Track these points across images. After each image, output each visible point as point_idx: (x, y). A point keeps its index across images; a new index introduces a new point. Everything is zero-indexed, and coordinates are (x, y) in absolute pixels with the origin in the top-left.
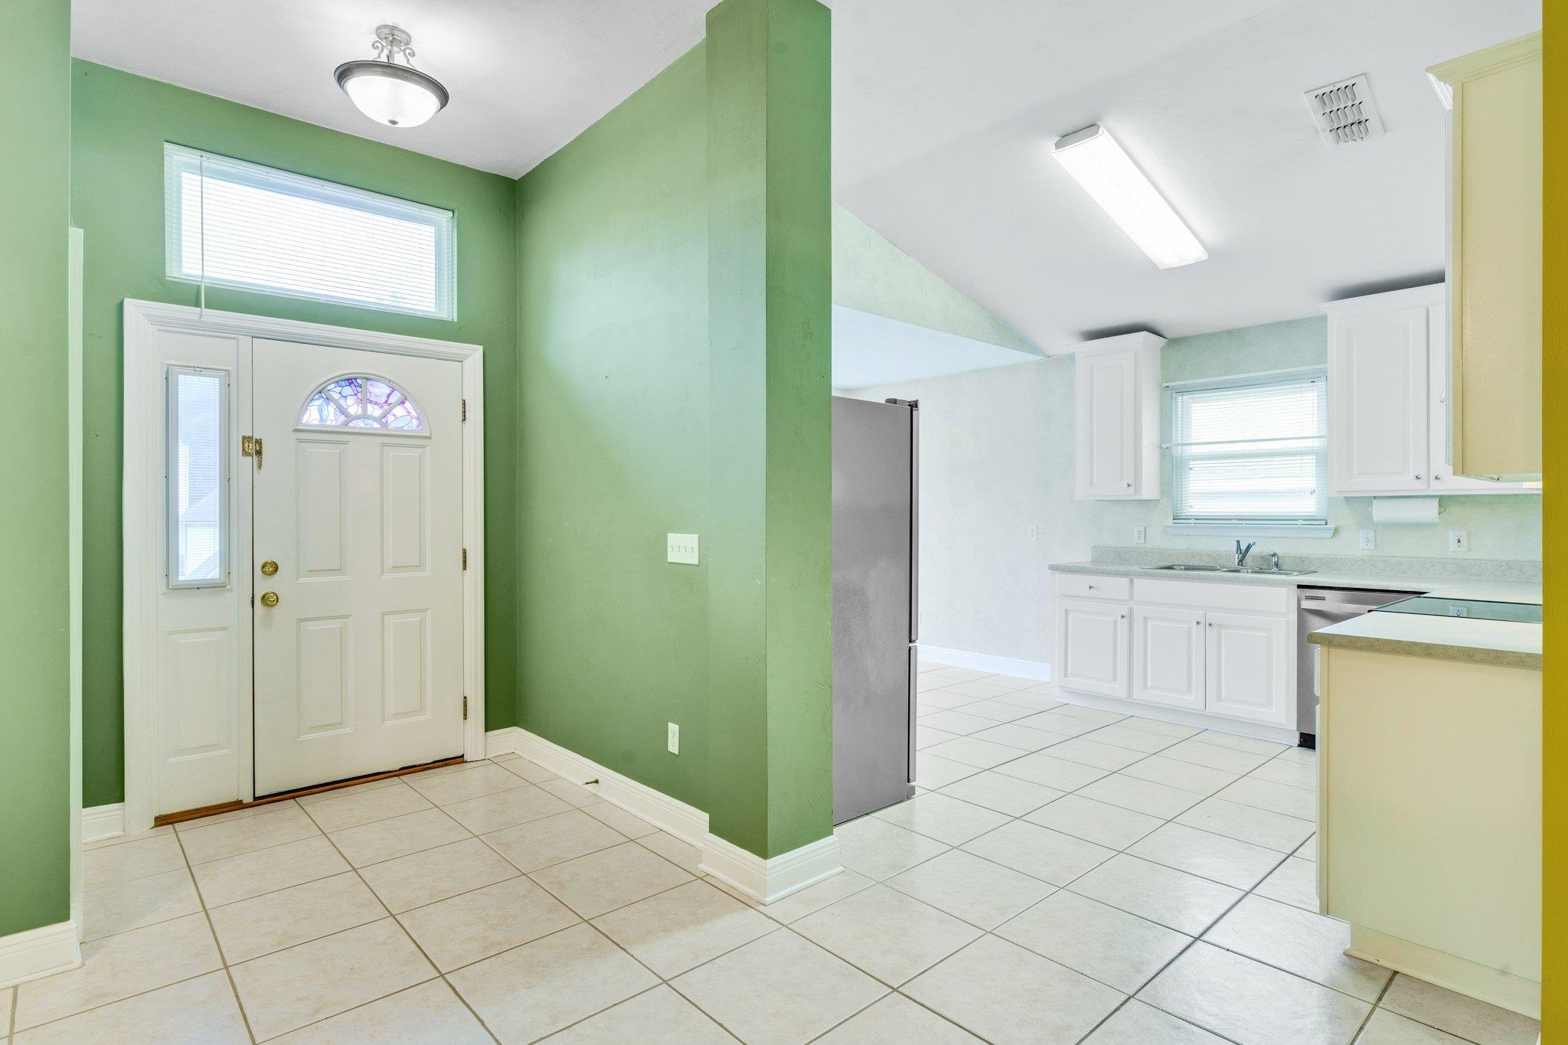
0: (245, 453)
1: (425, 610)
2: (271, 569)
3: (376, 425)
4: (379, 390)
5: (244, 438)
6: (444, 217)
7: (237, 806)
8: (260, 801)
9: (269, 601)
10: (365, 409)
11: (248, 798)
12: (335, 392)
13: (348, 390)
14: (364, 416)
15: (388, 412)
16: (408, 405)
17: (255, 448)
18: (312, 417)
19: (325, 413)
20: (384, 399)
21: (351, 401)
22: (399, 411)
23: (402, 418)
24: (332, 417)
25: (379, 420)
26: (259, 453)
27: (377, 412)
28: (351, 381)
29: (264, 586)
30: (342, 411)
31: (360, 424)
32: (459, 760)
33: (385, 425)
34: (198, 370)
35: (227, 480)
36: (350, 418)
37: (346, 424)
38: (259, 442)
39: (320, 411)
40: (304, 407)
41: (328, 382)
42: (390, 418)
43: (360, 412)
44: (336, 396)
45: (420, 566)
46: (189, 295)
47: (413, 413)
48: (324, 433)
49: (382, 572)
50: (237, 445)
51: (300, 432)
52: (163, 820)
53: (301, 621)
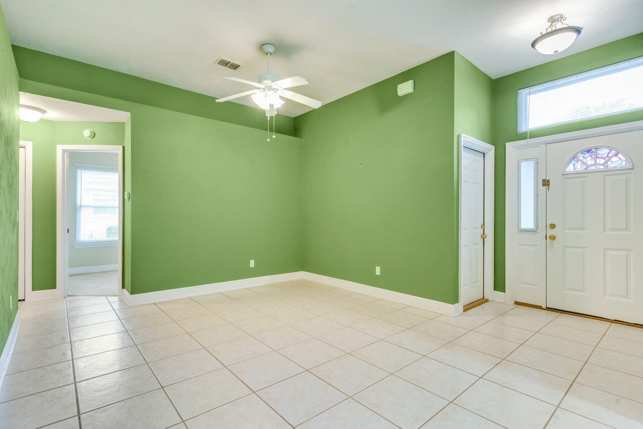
0: (543, 185)
1: (631, 250)
2: (553, 226)
3: (602, 167)
4: (604, 152)
5: (543, 180)
7: (540, 308)
8: (548, 309)
9: (553, 238)
10: (596, 161)
11: (544, 307)
12: (581, 157)
13: (587, 155)
14: (596, 164)
15: (609, 160)
16: (620, 156)
17: (546, 183)
18: (570, 168)
19: (576, 166)
20: (606, 155)
21: (588, 159)
22: (614, 159)
23: (618, 162)
24: (579, 167)
25: (603, 165)
26: (548, 185)
27: (602, 161)
28: (588, 151)
29: (550, 232)
30: (584, 164)
31: (593, 168)
33: (607, 167)
34: (528, 159)
35: (537, 195)
36: (588, 166)
37: (586, 169)
38: (548, 181)
39: (574, 166)
40: (567, 165)
41: (578, 153)
42: (609, 163)
43: (593, 162)
44: (581, 158)
45: (627, 230)
46: (525, 136)
47: (623, 158)
48: (576, 174)
49: (604, 230)
50: (541, 183)
51: (565, 175)
52: (517, 303)
53: (565, 247)
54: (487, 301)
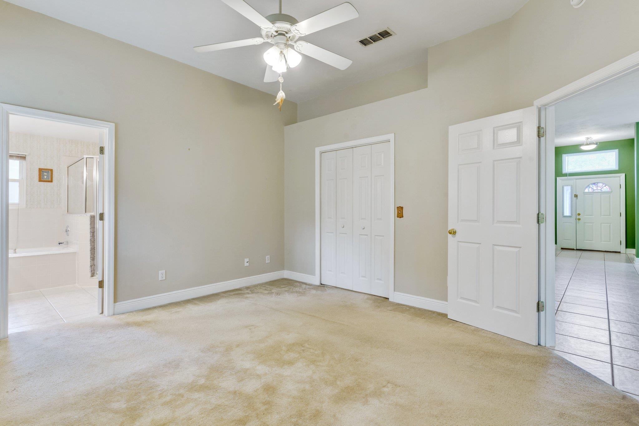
0: (575, 197)
1: (611, 223)
2: (579, 214)
3: (600, 191)
4: (600, 185)
5: (575, 195)
6: (617, 151)
7: (573, 250)
8: (577, 250)
9: (579, 219)
10: (597, 188)
11: (575, 249)
12: (591, 186)
13: (594, 185)
14: (597, 189)
16: (607, 186)
17: (576, 196)
18: (587, 190)
19: (589, 189)
20: (601, 186)
21: (594, 187)
22: (605, 188)
23: (606, 189)
24: (590, 190)
25: (600, 190)
26: (577, 197)
27: (600, 188)
28: (594, 184)
29: (578, 217)
30: (593, 189)
31: (596, 191)
32: (620, 252)
33: (602, 191)
34: (567, 185)
35: (572, 201)
37: (593, 191)
38: (577, 195)
39: (588, 189)
40: (585, 189)
41: (590, 184)
42: (603, 189)
43: (596, 189)
44: (591, 187)
45: (609, 215)
46: (566, 175)
47: (608, 188)
48: (589, 193)
49: (601, 216)
50: (573, 196)
51: (585, 193)
52: (562, 249)
53: (584, 223)
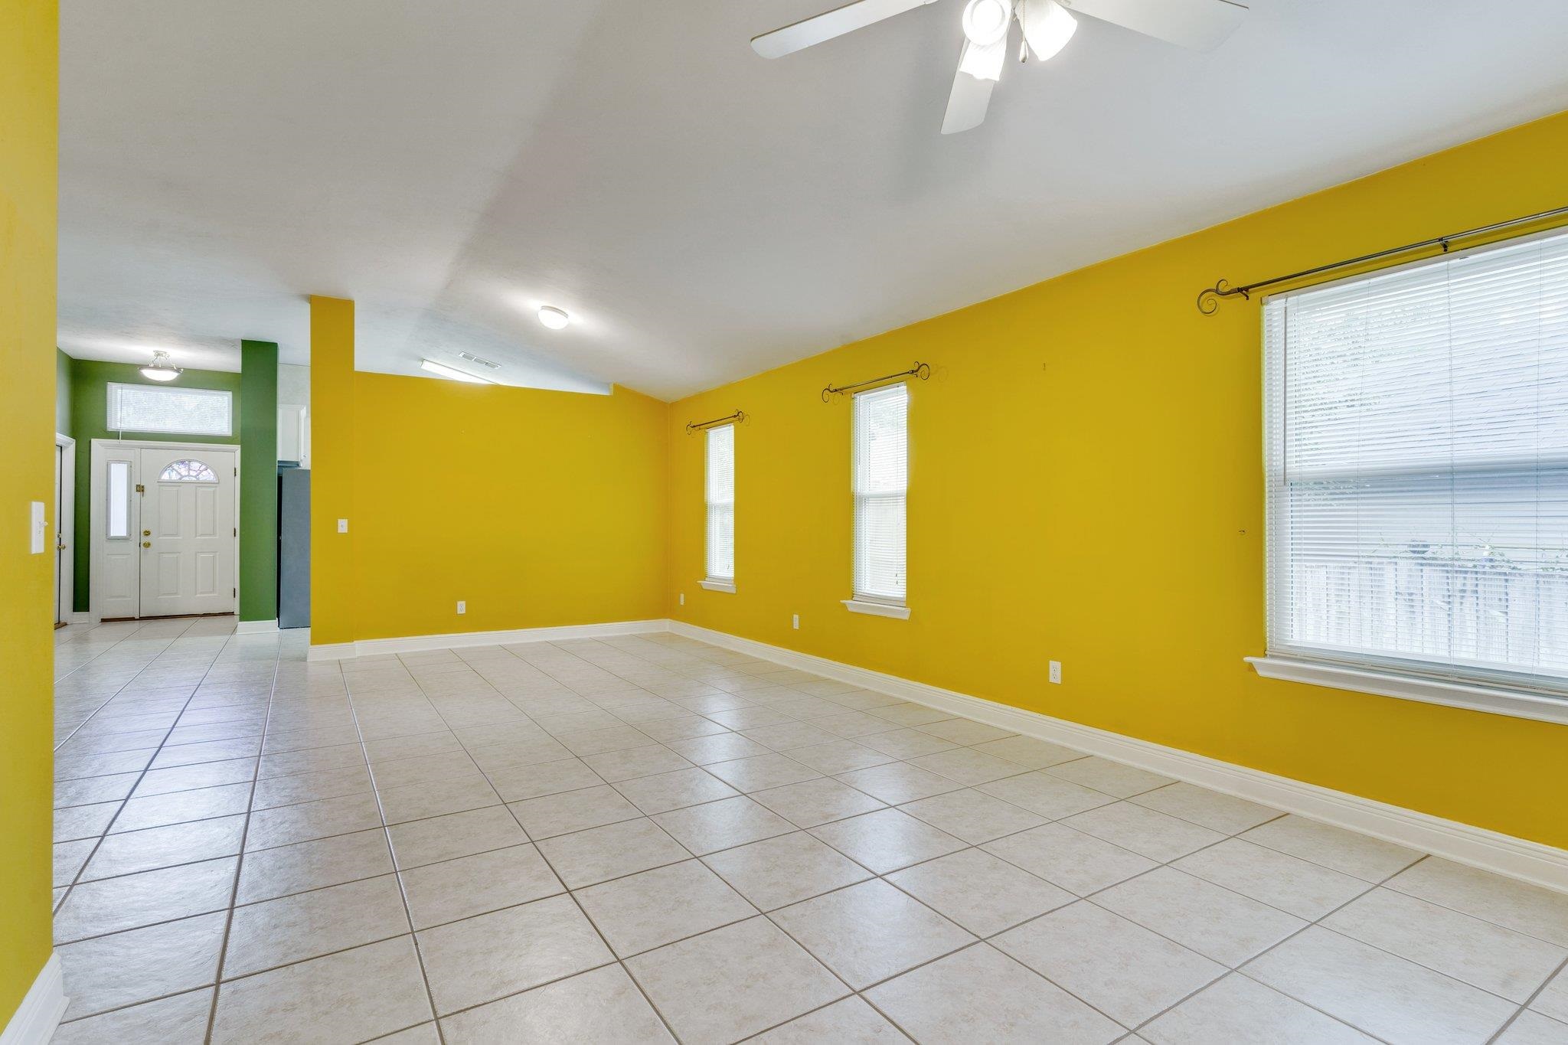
0: (137, 491)
1: (216, 552)
2: (147, 533)
3: (194, 479)
4: (195, 465)
5: (137, 485)
6: (230, 394)
7: (133, 619)
8: (141, 619)
9: (147, 545)
10: (189, 473)
11: (138, 617)
12: (175, 466)
13: (181, 466)
14: (189, 475)
15: (200, 473)
16: (208, 470)
17: (140, 489)
18: (165, 477)
19: (171, 474)
20: (197, 469)
21: (183, 469)
22: (204, 473)
23: (208, 476)
24: (175, 477)
25: (195, 477)
26: (143, 491)
27: (195, 474)
28: (183, 462)
29: (145, 540)
30: (179, 474)
31: (186, 479)
32: (232, 614)
33: (198, 479)
34: (120, 461)
35: (130, 501)
36: (182, 477)
37: (180, 479)
38: (143, 487)
39: (169, 474)
40: (162, 473)
41: (173, 463)
42: (200, 476)
43: (187, 474)
44: (176, 468)
45: (214, 534)
46: (115, 435)
47: (211, 473)
48: (171, 483)
49: (196, 536)
50: (134, 488)
51: (161, 483)
52: (104, 620)
53: (159, 553)
54: (66, 624)
